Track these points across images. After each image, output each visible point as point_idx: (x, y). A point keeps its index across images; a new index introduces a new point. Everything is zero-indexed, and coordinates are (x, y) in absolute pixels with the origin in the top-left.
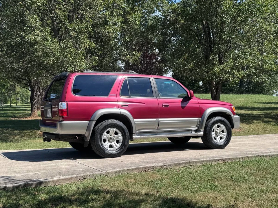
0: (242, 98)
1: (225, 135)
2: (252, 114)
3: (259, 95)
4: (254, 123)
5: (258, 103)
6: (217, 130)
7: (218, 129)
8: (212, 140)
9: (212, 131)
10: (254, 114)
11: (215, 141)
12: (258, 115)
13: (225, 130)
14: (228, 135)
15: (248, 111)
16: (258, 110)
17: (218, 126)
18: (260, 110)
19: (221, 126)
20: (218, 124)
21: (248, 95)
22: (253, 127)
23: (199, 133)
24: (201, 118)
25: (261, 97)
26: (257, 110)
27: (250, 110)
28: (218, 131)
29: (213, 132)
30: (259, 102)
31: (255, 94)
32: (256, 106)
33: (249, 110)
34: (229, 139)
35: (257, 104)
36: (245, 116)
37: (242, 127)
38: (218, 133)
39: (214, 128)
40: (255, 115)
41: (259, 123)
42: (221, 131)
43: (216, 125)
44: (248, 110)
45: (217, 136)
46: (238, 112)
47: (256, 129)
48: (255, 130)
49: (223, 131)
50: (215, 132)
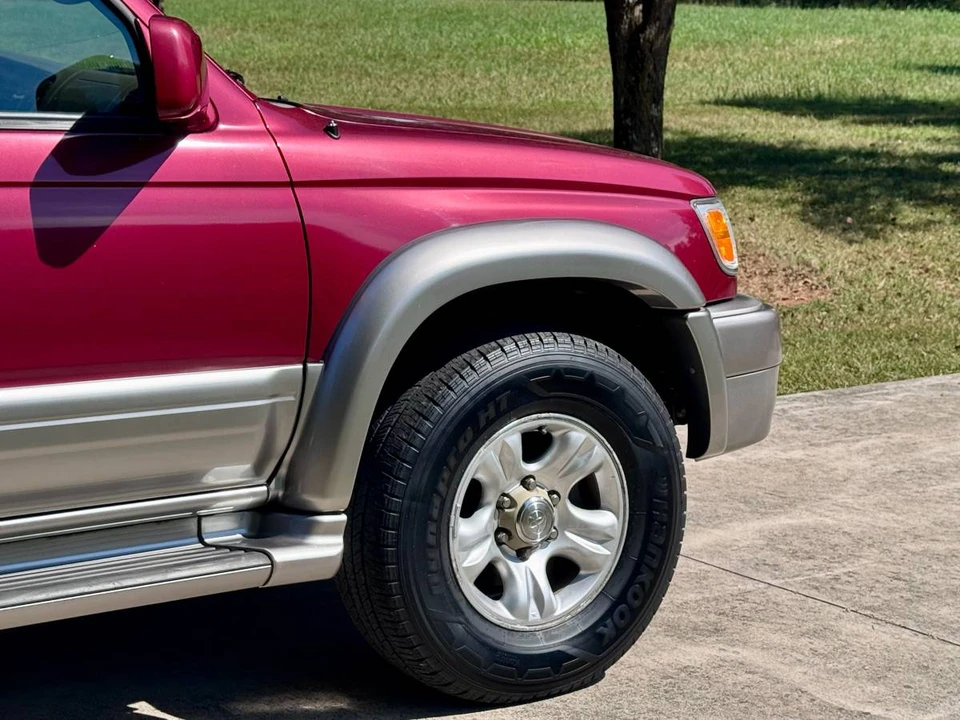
0: (829, 31)
1: (603, 538)
2: (890, 155)
3: (926, 11)
4: (903, 228)
5: (921, 68)
6: (525, 482)
7: (532, 468)
8: (456, 603)
9: (458, 502)
10: (900, 151)
11: (495, 610)
12: (925, 156)
13: (612, 481)
14: (640, 535)
15: (862, 129)
16: (926, 123)
17: (527, 437)
18: (938, 122)
19: (565, 440)
20: (531, 422)
21: (865, 12)
22: (888, 263)
23: (281, 555)
24: (315, 367)
25: (938, 30)
26: (916, 122)
27: (877, 122)
28: (535, 498)
29: (470, 507)
30: (927, 60)
31: (904, 8)
32: (912, 94)
33: (868, 123)
34: (645, 577)
35: (915, 74)
36: (843, 173)
37: (815, 262)
38: (524, 514)
39: (484, 466)
40: (903, 159)
41: (927, 225)
42: (565, 492)
43: (510, 435)
44: (862, 123)
45: (522, 554)
46: (800, 133)
47: (912, 273)
48: (905, 290)
49: (586, 495)
50: (500, 507)
